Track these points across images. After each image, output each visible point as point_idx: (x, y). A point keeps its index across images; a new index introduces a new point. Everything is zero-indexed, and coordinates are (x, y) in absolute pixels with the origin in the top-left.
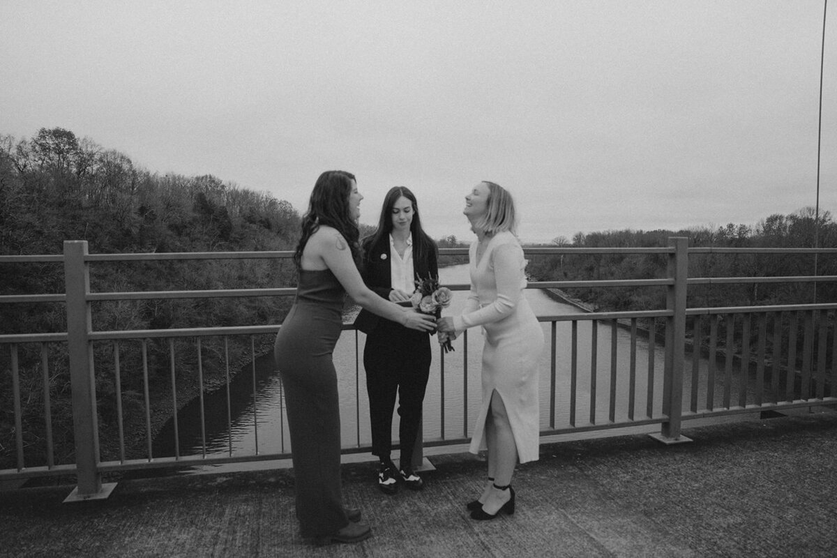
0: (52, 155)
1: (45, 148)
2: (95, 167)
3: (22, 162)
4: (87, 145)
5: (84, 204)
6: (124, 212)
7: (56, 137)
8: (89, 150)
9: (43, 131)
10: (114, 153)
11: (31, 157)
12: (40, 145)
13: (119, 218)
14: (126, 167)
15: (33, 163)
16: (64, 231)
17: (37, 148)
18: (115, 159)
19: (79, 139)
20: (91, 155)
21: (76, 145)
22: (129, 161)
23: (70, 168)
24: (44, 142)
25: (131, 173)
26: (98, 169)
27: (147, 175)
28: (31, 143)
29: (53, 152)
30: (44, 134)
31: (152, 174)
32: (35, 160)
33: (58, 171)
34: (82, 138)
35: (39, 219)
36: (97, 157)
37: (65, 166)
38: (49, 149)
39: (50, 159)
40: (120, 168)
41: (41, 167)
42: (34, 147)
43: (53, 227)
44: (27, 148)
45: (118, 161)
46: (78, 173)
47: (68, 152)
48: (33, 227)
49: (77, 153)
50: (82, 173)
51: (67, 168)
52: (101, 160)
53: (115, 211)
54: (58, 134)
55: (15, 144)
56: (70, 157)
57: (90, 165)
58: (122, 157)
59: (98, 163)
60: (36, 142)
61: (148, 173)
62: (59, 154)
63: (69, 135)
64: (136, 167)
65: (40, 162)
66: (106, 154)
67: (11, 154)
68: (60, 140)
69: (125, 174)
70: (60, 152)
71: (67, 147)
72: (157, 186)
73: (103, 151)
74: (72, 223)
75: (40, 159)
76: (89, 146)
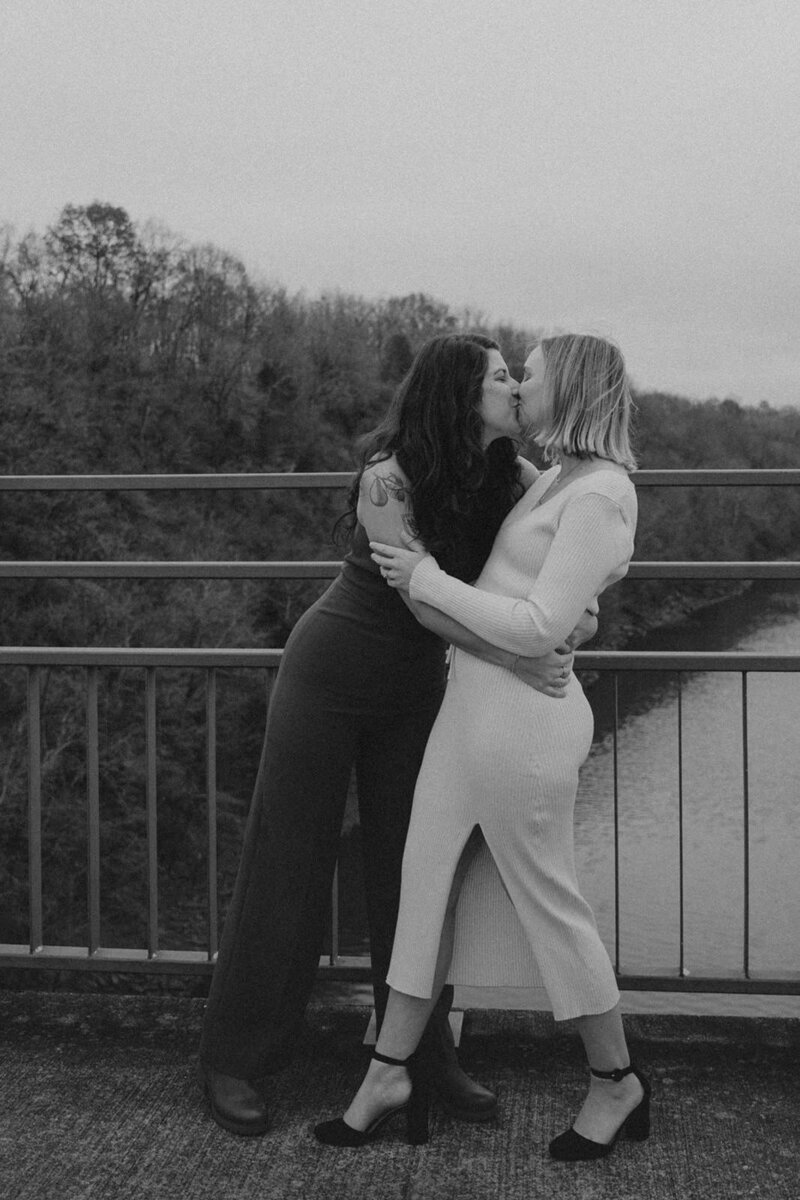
0: (85, 259)
1: (70, 246)
2: (170, 283)
3: (26, 279)
4: (153, 236)
5: (145, 365)
6: (226, 381)
7: (95, 221)
8: (158, 245)
9: (69, 211)
10: (210, 251)
11: (44, 266)
12: (63, 240)
13: (216, 397)
14: (233, 280)
15: (49, 277)
16: (100, 424)
17: (57, 246)
18: (212, 264)
19: (137, 222)
20: (162, 256)
21: (132, 235)
22: (240, 268)
23: (119, 287)
24: (69, 233)
25: (245, 293)
26: (175, 287)
27: (280, 297)
28: (44, 238)
29: (87, 254)
30: (70, 214)
31: (291, 294)
32: (51, 273)
33: (94, 296)
34: (142, 223)
35: (51, 399)
36: (173, 261)
37: (110, 282)
38: (78, 247)
39: (79, 268)
40: (220, 283)
41: (62, 287)
42: (49, 244)
43: (77, 416)
44: (38, 247)
45: (218, 269)
46: (135, 297)
47: (115, 253)
48: (39, 416)
49: (132, 254)
50: (142, 297)
51: (114, 286)
52: (182, 268)
53: (208, 379)
54: (98, 214)
55: (15, 241)
56: (121, 261)
57: (158, 279)
58: (226, 260)
59: (176, 272)
60: (54, 234)
61: (283, 292)
62: (98, 256)
63: (119, 216)
64: (255, 280)
65: (60, 277)
66: (193, 253)
67: (7, 261)
68: (101, 227)
69: (231, 296)
70: (99, 253)
71: (114, 241)
72: (302, 322)
73: (186, 247)
74: (118, 407)
75: (62, 269)
76: (158, 237)
